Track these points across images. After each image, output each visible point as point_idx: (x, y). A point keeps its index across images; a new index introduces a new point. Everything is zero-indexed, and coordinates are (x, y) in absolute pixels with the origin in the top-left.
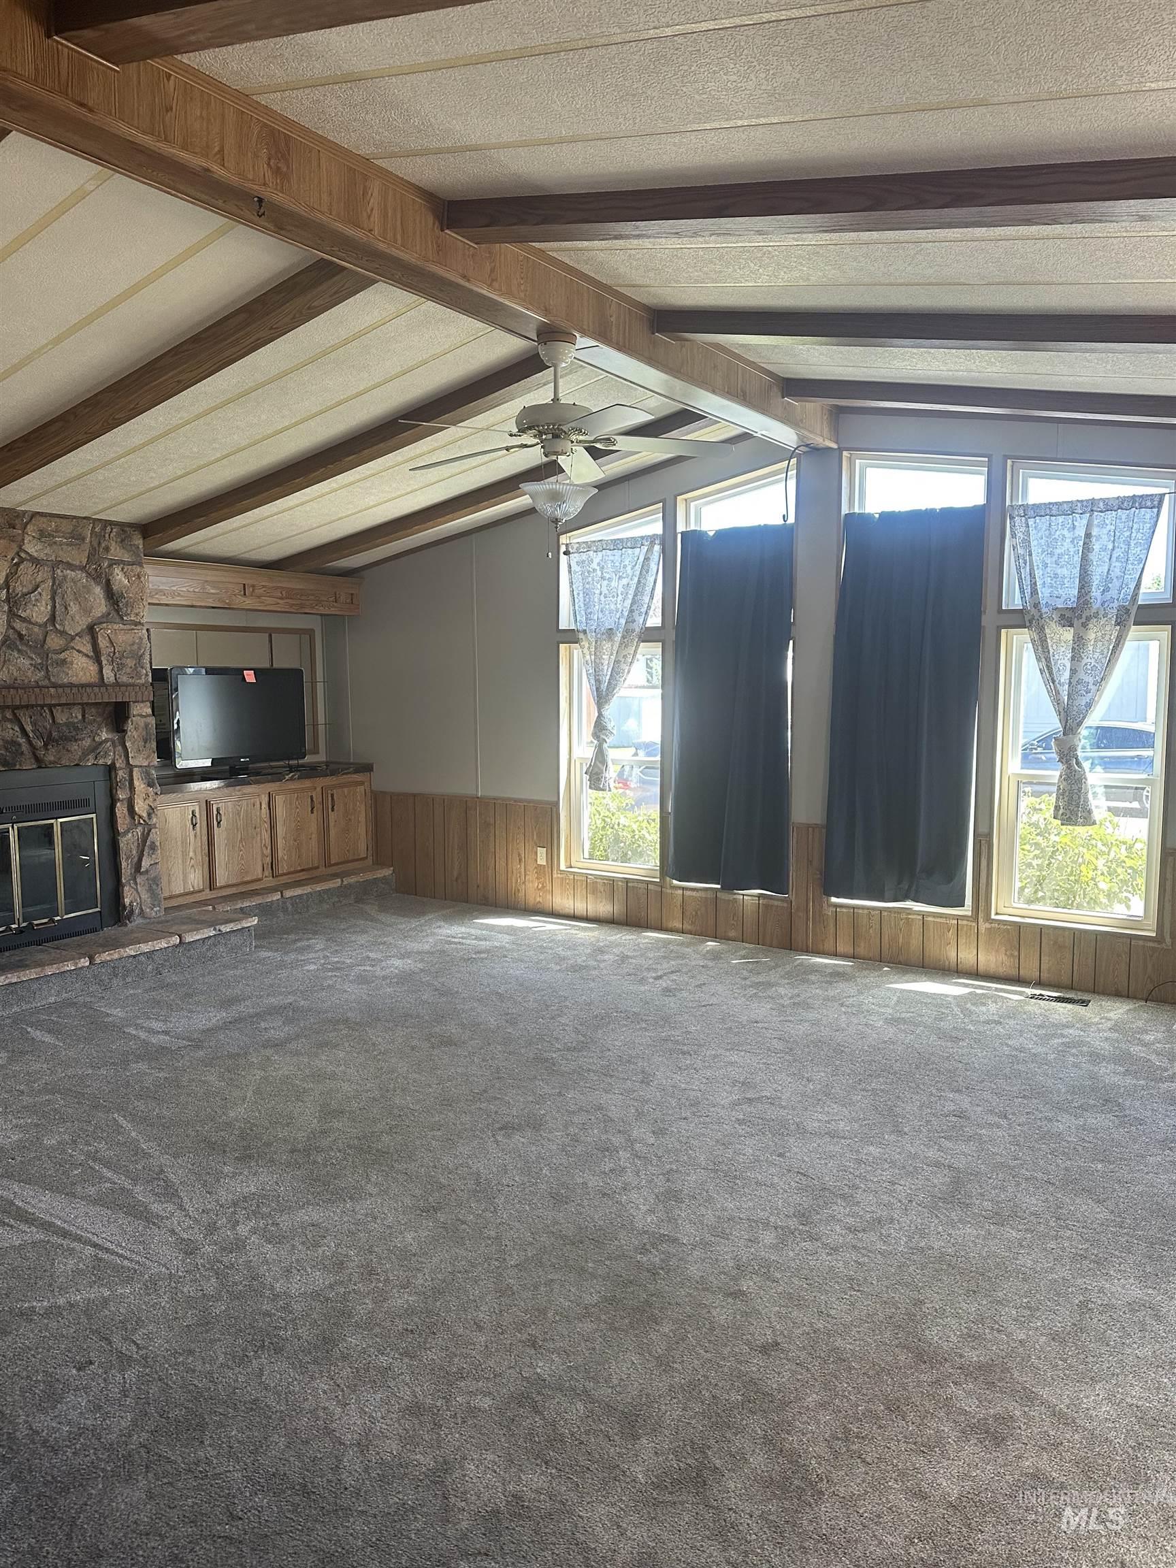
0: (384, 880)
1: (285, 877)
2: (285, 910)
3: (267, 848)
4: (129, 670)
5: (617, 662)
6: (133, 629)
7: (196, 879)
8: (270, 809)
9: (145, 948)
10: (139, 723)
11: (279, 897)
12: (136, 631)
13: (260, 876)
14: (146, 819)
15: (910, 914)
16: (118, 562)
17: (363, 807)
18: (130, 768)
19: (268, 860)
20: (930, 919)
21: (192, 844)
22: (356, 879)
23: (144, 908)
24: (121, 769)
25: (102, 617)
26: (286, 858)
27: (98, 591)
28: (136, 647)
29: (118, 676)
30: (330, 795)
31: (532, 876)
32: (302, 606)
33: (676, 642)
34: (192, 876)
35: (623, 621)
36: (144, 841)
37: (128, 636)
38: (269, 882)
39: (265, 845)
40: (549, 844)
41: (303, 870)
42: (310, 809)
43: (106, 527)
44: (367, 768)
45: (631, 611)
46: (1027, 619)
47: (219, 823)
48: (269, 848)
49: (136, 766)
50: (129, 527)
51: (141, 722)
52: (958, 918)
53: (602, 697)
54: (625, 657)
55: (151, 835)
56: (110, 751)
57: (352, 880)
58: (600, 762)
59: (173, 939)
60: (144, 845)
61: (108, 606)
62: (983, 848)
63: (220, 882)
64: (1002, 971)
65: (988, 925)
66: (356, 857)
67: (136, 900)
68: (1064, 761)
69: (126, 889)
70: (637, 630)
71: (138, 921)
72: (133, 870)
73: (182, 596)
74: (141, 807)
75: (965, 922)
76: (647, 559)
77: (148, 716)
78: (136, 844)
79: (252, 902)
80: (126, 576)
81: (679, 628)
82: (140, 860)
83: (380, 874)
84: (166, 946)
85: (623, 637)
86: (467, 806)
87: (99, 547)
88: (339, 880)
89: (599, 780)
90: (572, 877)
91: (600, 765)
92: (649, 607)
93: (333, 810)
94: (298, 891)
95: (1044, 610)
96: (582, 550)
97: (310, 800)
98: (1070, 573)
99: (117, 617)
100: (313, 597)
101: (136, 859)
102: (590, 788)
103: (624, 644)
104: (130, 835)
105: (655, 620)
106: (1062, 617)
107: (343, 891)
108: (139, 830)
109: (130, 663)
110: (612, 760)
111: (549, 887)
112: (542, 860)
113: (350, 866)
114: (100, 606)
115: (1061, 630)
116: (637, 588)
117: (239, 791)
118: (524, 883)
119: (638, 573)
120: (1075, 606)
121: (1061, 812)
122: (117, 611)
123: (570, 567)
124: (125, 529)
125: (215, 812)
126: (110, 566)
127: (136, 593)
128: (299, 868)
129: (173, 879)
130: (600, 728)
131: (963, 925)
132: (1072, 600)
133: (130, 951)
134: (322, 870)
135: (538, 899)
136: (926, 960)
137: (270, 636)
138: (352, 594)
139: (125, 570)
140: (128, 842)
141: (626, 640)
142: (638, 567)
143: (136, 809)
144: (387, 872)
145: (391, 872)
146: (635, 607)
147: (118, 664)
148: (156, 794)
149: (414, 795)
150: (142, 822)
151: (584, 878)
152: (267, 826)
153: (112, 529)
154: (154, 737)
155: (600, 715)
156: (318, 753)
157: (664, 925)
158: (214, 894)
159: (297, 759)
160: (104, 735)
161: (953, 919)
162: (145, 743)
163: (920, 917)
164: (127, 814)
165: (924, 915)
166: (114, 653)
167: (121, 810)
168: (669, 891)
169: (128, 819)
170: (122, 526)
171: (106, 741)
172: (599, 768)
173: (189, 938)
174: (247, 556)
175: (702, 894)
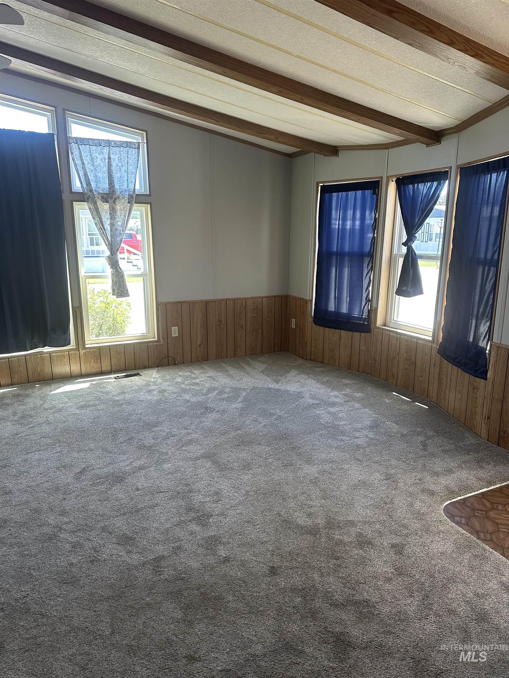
15: (43, 354)
20: (54, 354)
46: (85, 198)
52: (69, 351)
62: (77, 314)
64: (94, 370)
65: (84, 351)
68: (114, 268)
75: (72, 352)
95: (95, 193)
98: (103, 175)
106: (102, 197)
115: (103, 204)
120: (108, 192)
121: (116, 292)
131: (72, 354)
132: (106, 189)
136: (54, 376)
161: (66, 352)
163: (48, 355)
165: (50, 353)
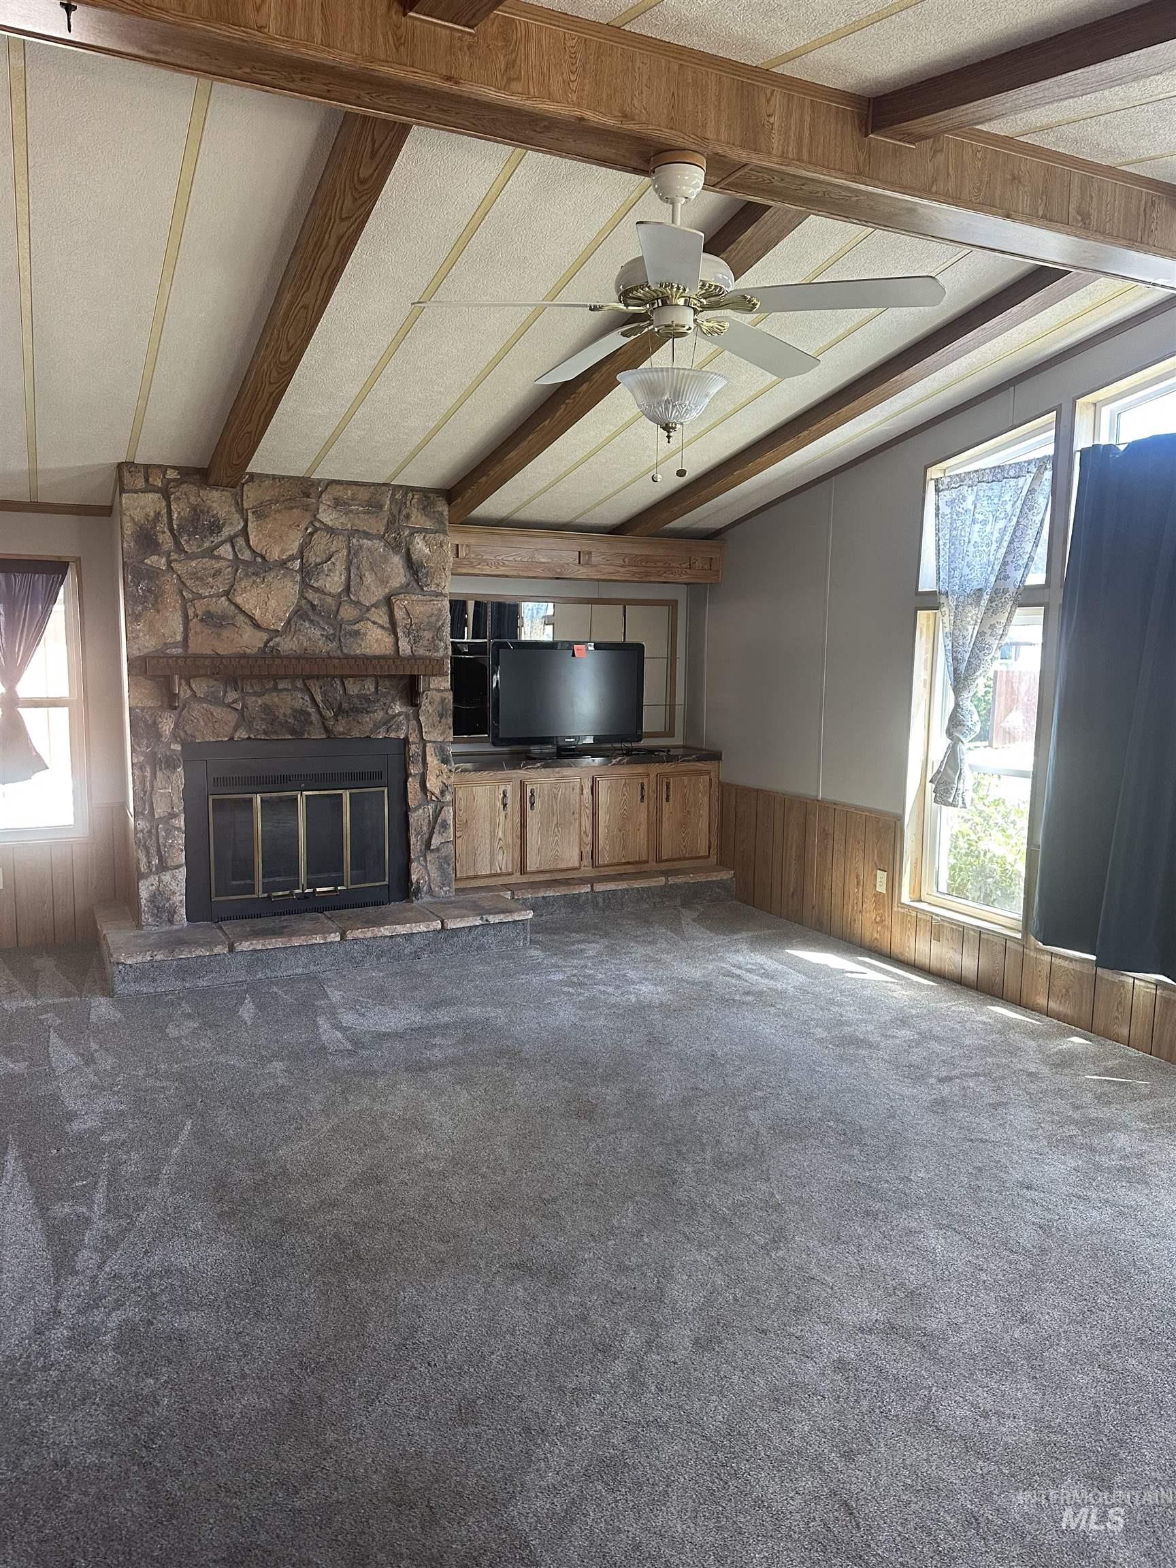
0: (721, 884)
1: (606, 869)
2: (595, 905)
3: (587, 836)
4: (426, 643)
5: (981, 634)
6: (433, 600)
7: (504, 861)
8: (592, 794)
9: (401, 929)
10: (435, 698)
11: (589, 890)
12: (435, 602)
13: (577, 865)
14: (439, 796)
16: (420, 531)
17: (706, 799)
18: (424, 743)
19: (589, 848)
21: (501, 825)
22: (684, 880)
23: (432, 886)
24: (414, 743)
25: (401, 587)
26: (608, 848)
27: (397, 560)
28: (434, 619)
29: (414, 648)
30: (664, 785)
31: (869, 905)
32: (647, 574)
33: (1063, 606)
34: (500, 857)
35: (993, 579)
36: (436, 818)
37: (426, 607)
38: (587, 871)
39: (585, 832)
40: (891, 869)
41: (628, 863)
42: (640, 798)
43: (407, 493)
44: (716, 756)
45: (1004, 563)
47: (532, 804)
48: (590, 835)
49: (430, 742)
50: (432, 492)
51: (437, 696)
53: (960, 682)
54: (992, 627)
55: (443, 812)
56: (403, 725)
57: (680, 880)
58: (951, 768)
59: (434, 923)
60: (435, 822)
61: (408, 577)
63: (530, 867)
66: (693, 855)
67: (423, 878)
69: (414, 865)
70: (1012, 589)
71: (426, 899)
72: (423, 847)
73: (508, 566)
74: (433, 784)
76: (1031, 491)
77: (446, 690)
78: (426, 821)
79: (556, 892)
80: (428, 545)
81: (1067, 586)
82: (430, 838)
83: (716, 877)
84: (425, 930)
85: (991, 600)
86: (807, 807)
87: (399, 515)
88: (664, 878)
89: (947, 792)
90: (914, 914)
91: (950, 772)
92: (1031, 558)
93: (667, 800)
94: (611, 886)
96: (953, 485)
97: (640, 788)
99: (418, 588)
100: (662, 564)
101: (426, 836)
102: (935, 801)
103: (992, 610)
104: (421, 811)
105: (1037, 577)
107: (666, 893)
108: (431, 807)
109: (428, 635)
110: (970, 766)
111: (887, 922)
112: (881, 888)
113: (687, 864)
114: (398, 574)
116: (1015, 532)
117: (559, 773)
118: (861, 912)
119: (1018, 510)
122: (417, 582)
123: (938, 508)
124: (427, 496)
125: (529, 794)
126: (411, 534)
127: (438, 562)
128: (623, 861)
129: (479, 859)
130: (955, 723)
133: (385, 931)
134: (652, 865)
135: (875, 935)
137: (625, 607)
138: (711, 559)
139: (427, 538)
140: (419, 818)
141: (994, 604)
142: (1019, 504)
143: (428, 785)
144: (726, 875)
145: (730, 876)
146: (1009, 559)
147: (414, 636)
148: (451, 771)
149: (757, 791)
150: (434, 798)
151: (928, 918)
152: (589, 812)
153: (413, 496)
154: (451, 712)
155: (957, 705)
156: (674, 736)
157: (1024, 1001)
158: (525, 879)
159: (631, 742)
160: (398, 708)
162: (441, 718)
164: (419, 789)
166: (411, 625)
167: (413, 785)
168: (1033, 954)
169: (420, 795)
170: (424, 492)
171: (399, 714)
172: (949, 776)
173: (451, 925)
174: (581, 520)
175: (1078, 967)
